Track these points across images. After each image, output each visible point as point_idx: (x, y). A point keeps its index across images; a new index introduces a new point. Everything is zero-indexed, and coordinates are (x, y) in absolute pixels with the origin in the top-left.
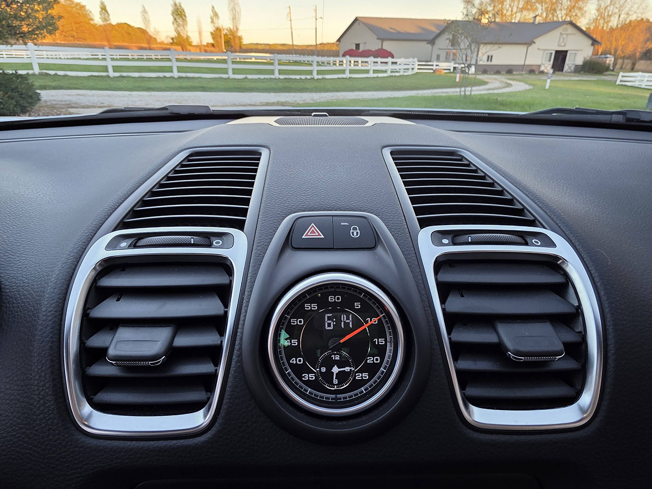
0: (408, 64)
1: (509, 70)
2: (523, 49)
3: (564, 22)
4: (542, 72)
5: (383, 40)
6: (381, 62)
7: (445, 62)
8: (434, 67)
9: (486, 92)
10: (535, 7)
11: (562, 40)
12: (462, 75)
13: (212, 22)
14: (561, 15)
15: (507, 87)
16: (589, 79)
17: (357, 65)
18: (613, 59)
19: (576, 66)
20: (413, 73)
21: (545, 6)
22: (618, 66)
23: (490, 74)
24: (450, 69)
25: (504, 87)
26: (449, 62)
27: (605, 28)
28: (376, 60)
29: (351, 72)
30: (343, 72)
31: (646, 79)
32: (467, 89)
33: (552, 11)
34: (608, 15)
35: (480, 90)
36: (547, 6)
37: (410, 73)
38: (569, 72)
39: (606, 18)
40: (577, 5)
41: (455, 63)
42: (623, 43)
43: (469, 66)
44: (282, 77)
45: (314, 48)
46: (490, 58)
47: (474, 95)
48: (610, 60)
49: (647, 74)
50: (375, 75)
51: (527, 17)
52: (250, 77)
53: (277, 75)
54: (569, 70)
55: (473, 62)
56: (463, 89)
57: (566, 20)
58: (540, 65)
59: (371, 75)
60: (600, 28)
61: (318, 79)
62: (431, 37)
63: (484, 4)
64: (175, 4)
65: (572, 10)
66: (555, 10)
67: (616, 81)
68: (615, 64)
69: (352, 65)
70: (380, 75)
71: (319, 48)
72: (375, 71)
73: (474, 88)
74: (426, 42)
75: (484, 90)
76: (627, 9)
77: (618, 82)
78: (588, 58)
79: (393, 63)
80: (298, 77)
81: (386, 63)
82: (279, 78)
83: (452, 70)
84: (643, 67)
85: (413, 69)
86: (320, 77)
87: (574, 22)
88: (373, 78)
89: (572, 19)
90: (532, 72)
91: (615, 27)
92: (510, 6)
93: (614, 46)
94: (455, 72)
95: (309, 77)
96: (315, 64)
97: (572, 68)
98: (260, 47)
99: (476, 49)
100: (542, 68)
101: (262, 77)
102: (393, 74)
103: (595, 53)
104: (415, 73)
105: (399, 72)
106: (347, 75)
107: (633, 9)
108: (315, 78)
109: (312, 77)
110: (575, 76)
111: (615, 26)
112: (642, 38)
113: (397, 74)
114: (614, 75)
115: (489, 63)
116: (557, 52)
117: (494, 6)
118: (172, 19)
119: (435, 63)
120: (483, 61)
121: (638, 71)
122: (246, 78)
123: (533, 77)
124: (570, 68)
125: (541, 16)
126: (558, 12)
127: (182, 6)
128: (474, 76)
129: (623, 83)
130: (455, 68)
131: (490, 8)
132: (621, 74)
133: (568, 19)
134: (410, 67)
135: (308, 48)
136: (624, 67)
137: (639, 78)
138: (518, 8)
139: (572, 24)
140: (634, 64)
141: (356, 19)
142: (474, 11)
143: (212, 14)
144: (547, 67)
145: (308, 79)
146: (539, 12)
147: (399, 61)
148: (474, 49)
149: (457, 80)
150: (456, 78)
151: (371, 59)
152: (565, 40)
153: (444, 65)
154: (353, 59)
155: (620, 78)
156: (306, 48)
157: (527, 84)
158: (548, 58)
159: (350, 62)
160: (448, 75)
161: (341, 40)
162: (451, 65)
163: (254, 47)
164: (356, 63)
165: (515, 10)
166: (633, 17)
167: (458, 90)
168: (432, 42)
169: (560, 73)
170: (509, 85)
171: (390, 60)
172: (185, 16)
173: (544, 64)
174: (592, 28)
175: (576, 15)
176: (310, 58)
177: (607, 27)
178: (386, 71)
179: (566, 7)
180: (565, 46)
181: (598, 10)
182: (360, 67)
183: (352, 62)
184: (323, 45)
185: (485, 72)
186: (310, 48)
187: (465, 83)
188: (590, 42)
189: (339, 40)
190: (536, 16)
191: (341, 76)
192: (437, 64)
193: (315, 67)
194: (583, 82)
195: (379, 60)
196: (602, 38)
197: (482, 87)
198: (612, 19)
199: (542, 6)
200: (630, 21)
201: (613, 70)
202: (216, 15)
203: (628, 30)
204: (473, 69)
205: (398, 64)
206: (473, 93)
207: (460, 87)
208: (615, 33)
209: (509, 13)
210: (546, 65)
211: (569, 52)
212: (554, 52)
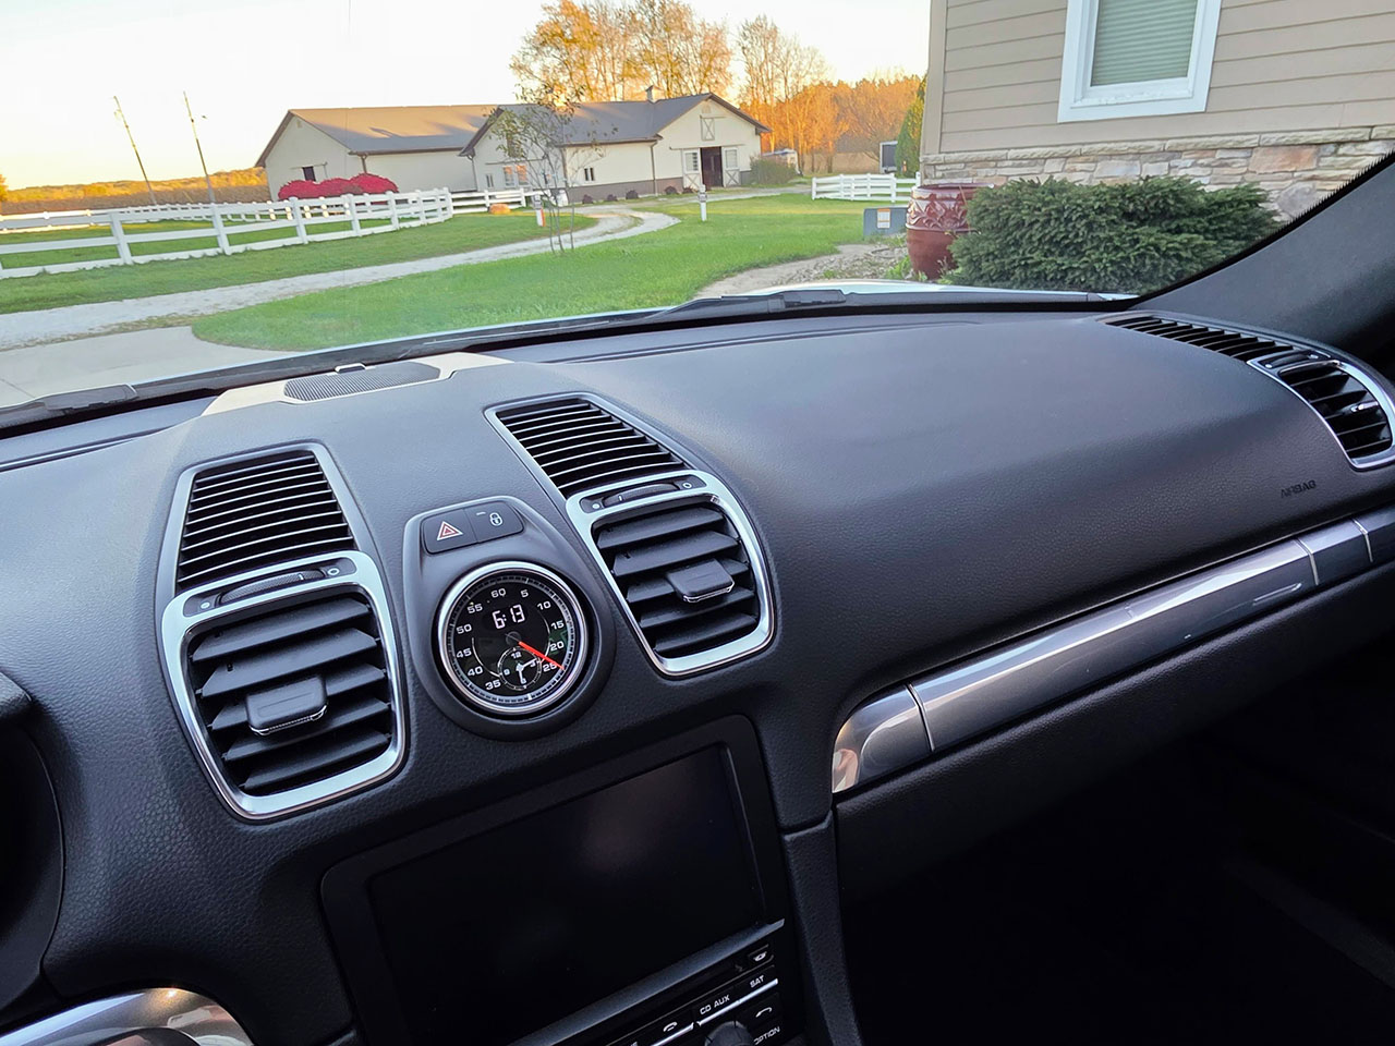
0: (433, 200)
1: (631, 193)
2: (644, 149)
3: (700, 97)
4: (688, 191)
5: (363, 156)
6: (372, 203)
7: (506, 189)
8: (487, 202)
9: (600, 239)
10: (644, 71)
11: (705, 128)
12: (546, 211)
14: (691, 85)
15: (635, 225)
16: (769, 195)
17: (321, 214)
18: (795, 156)
19: (742, 174)
20: (447, 217)
21: (661, 69)
22: (807, 167)
23: (598, 204)
24: (519, 203)
25: (630, 227)
26: (514, 189)
27: (769, 102)
28: (359, 199)
29: (310, 229)
30: (292, 231)
31: (854, 185)
32: (562, 237)
33: (675, 77)
34: (768, 80)
35: (589, 237)
36: (663, 69)
37: (440, 218)
38: (734, 186)
39: (766, 84)
40: (713, 63)
41: (528, 190)
42: (804, 126)
43: (555, 192)
44: (141, 259)
45: (203, 185)
46: (589, 174)
47: (579, 248)
48: (792, 157)
49: (853, 177)
50: (367, 231)
51: (635, 91)
52: (53, 269)
53: (126, 257)
54: (732, 182)
55: (561, 185)
56: (555, 239)
57: (703, 92)
58: (682, 178)
59: (357, 231)
60: (761, 102)
61: (234, 254)
62: (465, 144)
63: (551, 71)
65: (708, 74)
66: (679, 75)
67: (810, 194)
68: (802, 164)
69: (308, 215)
70: (377, 230)
71: (215, 183)
72: (364, 223)
73: (575, 235)
74: (458, 153)
75: (595, 236)
76: (793, 67)
77: (814, 196)
78: (756, 158)
79: (397, 202)
80: (184, 255)
81: (385, 203)
82: (135, 264)
83: (524, 204)
84: (845, 166)
85: (444, 209)
86: (240, 248)
87: (716, 94)
88: (364, 236)
89: (713, 89)
90: (670, 191)
91: (783, 99)
92: (599, 70)
93: (791, 133)
94: (531, 205)
95: (211, 252)
96: (219, 221)
97: (737, 178)
98: (58, 195)
99: (560, 163)
100: (687, 184)
101: (89, 265)
102: (406, 225)
103: (765, 147)
104: (450, 216)
105: (418, 219)
106: (303, 238)
107: (802, 67)
108: (228, 253)
109: (220, 250)
110: (744, 191)
111: (784, 97)
112: (829, 114)
113: (414, 224)
114: (805, 183)
115: (591, 183)
116: (703, 151)
117: (571, 74)
119: (486, 194)
120: (579, 180)
121: (838, 173)
122: (44, 273)
123: (675, 201)
124: (732, 178)
125: (658, 89)
126: (686, 79)
128: (570, 210)
129: (822, 196)
130: (528, 199)
131: (564, 78)
132: (815, 180)
133: (706, 90)
134: (437, 205)
135: (189, 186)
136: (816, 167)
137: (843, 185)
138: (613, 73)
139: (713, 97)
140: (829, 162)
141: (290, 116)
142: (535, 85)
144: (694, 179)
145: (211, 257)
146: (654, 80)
147: (411, 196)
148: (556, 162)
149: (540, 222)
150: (535, 218)
151: (347, 200)
152: (711, 129)
153: (505, 195)
154: (307, 203)
155: (814, 185)
156: (182, 186)
157: (670, 215)
158: (692, 164)
159: (302, 208)
160: (520, 213)
161: (266, 162)
162: (520, 194)
163: (42, 197)
164: (316, 210)
165: (610, 78)
166: (807, 81)
167: (546, 241)
168: (469, 150)
169: (720, 188)
170: (637, 221)
171: (389, 196)
173: (687, 176)
174: (749, 103)
175: (717, 82)
176: (201, 211)
177: (771, 99)
178: (388, 221)
179: (696, 69)
180: (713, 139)
181: (749, 72)
182: (326, 218)
183: (307, 208)
184: (223, 177)
185: (587, 201)
186: (194, 185)
187: (556, 227)
188: (752, 129)
189: (261, 162)
190: (651, 88)
191: (288, 241)
192: (491, 194)
193: (221, 226)
194: (760, 202)
195: (367, 198)
196: (768, 118)
197: (590, 231)
198: (776, 85)
199: (656, 69)
200: (805, 87)
201: (801, 175)
203: (805, 103)
204: (563, 199)
205: (410, 201)
206: (576, 245)
207: (550, 236)
208: (787, 110)
209: (601, 85)
210: (692, 177)
211: (723, 150)
212: (698, 152)
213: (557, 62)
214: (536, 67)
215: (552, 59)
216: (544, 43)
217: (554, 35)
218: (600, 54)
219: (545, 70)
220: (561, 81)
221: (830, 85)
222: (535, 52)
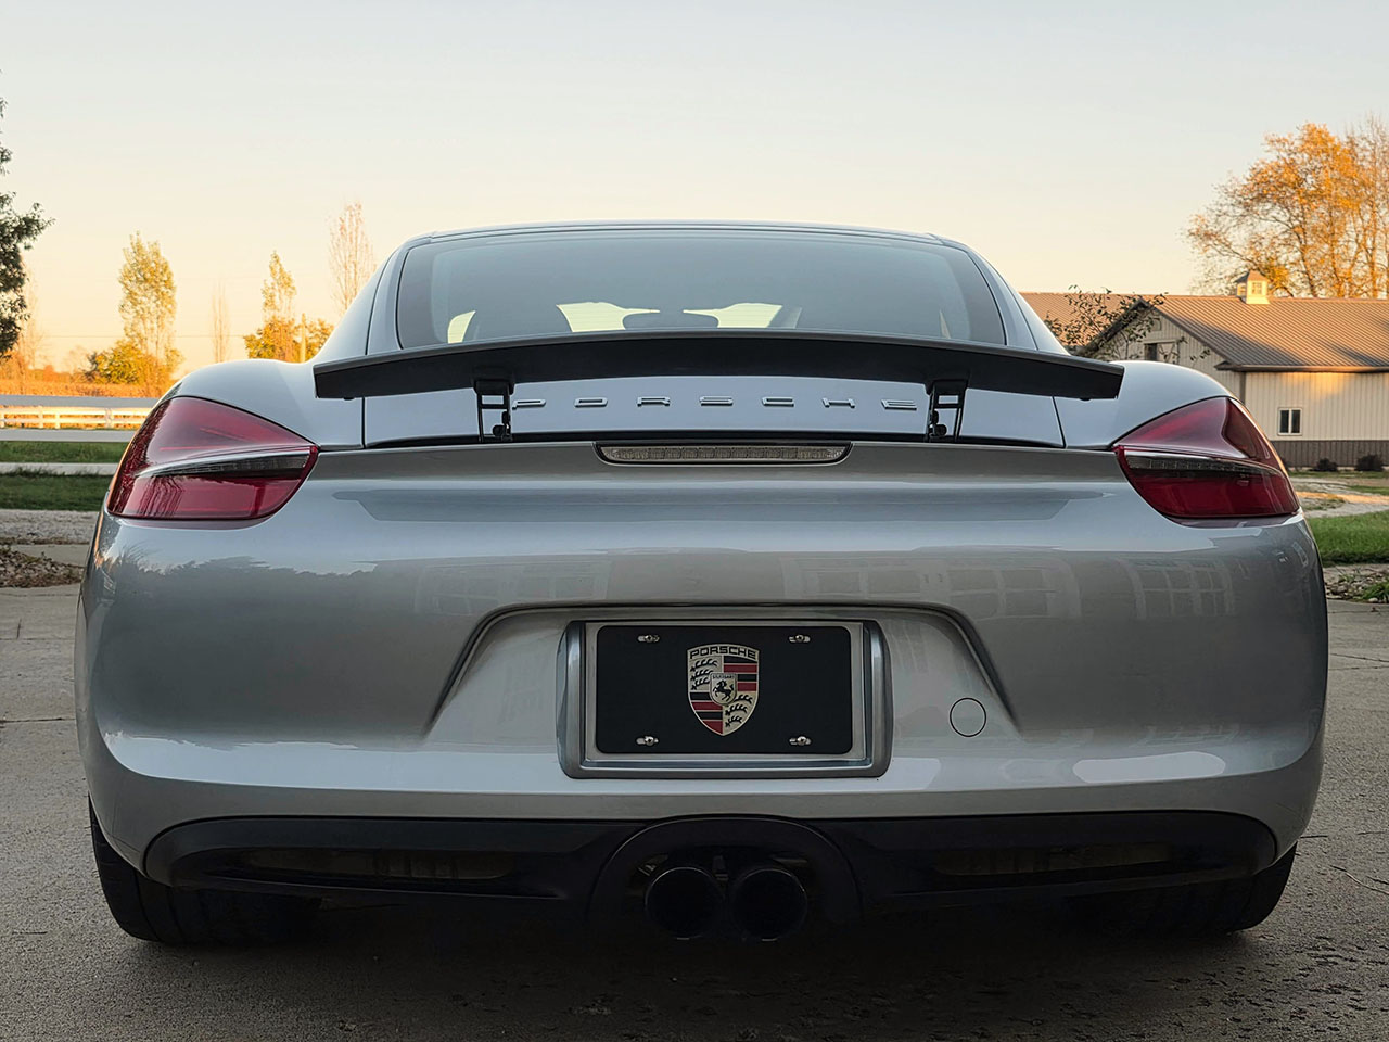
1: (1369, 460)
13: (269, 303)
46: (1290, 420)
63: (1266, 243)
64: (138, 249)
92: (1361, 246)
115: (1290, 436)
117: (1303, 250)
118: (120, 294)
127: (162, 254)
131: (1288, 256)
143: (270, 280)
172: (168, 284)
202: (285, 282)
209: (1361, 271)
213: (1281, 228)
214: (1239, 237)
215: (1272, 223)
216: (1261, 197)
217: (1282, 185)
218: (1367, 217)
219: (1255, 242)
220: (1282, 261)
222: (1240, 211)
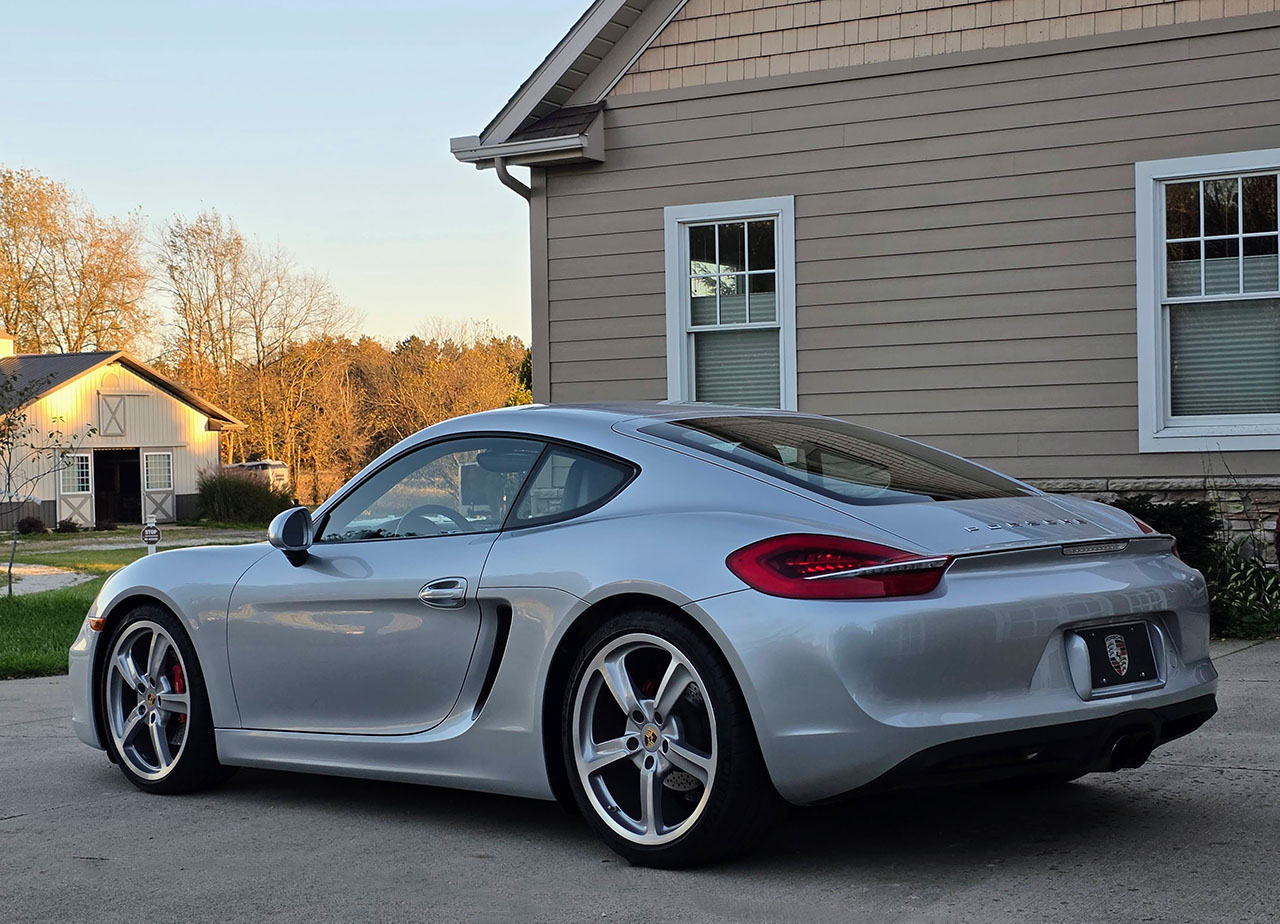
4: (68, 528)
11: (106, 413)
18: (285, 472)
19: (181, 501)
38: (164, 523)
39: (217, 336)
42: (297, 416)
48: (277, 475)
54: (160, 516)
58: (53, 503)
76: (275, 309)
78: (209, 472)
89: (108, 340)
90: (30, 527)
93: (269, 429)
97: (169, 506)
100: (64, 513)
107: (292, 311)
116: (99, 455)
123: (41, 545)
124: (159, 507)
144: (80, 507)
152: (119, 415)
158: (76, 478)
166: (303, 337)
169: (135, 527)
173: (64, 498)
180: (121, 433)
181: (184, 311)
198: (238, 339)
208: (263, 385)
210: (76, 502)
211: (143, 455)
212: (91, 457)
221: (345, 343)
